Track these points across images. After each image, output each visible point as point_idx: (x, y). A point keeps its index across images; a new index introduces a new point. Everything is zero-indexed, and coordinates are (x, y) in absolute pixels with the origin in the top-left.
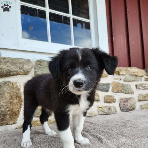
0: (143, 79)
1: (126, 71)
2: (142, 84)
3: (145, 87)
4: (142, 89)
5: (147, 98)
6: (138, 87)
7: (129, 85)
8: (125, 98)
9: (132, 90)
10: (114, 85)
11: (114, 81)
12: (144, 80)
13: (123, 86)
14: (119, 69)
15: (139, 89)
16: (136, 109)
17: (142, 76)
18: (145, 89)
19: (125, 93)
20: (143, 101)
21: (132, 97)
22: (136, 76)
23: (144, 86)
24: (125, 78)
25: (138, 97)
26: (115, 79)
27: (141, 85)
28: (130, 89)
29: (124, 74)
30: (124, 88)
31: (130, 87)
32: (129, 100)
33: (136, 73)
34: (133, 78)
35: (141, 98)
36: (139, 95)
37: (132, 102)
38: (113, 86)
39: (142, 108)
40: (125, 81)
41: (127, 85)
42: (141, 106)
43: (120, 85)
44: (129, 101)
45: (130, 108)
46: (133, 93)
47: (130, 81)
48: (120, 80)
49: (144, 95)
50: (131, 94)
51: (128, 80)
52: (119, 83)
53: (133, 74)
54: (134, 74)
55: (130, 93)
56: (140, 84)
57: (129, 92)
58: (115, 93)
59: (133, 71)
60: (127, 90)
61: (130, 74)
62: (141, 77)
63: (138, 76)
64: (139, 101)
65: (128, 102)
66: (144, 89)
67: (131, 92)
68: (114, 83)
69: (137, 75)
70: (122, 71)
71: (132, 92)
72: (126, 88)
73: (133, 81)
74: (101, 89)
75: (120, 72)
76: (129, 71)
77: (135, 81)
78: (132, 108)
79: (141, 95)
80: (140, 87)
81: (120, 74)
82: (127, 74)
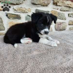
1: (62, 3)
4: (72, 17)
7: (64, 14)
8: (60, 22)
9: (65, 17)
14: (57, 1)
15: (71, 17)
16: (66, 30)
19: (60, 19)
20: (72, 25)
21: (64, 22)
22: (70, 7)
25: (69, 22)
26: (53, 8)
29: (61, 5)
30: (59, 16)
31: (64, 15)
34: (68, 9)
35: (71, 23)
36: (70, 21)
37: (64, 25)
39: (70, 29)
40: (61, 10)
41: (62, 13)
42: (70, 28)
43: (57, 13)
44: (62, 24)
45: (62, 29)
46: (66, 20)
47: (65, 11)
48: (58, 9)
50: (64, 20)
51: (63, 10)
52: (56, 12)
53: (67, 5)
54: (68, 6)
56: (71, 13)
57: (63, 19)
59: (67, 3)
60: (62, 17)
61: (65, 5)
63: (71, 8)
64: (69, 25)
70: (59, 2)
71: (65, 18)
72: (61, 15)
73: (67, 11)
75: (57, 3)
76: (64, 3)
77: (68, 11)
79: (71, 21)
80: (71, 15)
81: (58, 5)
82: (63, 5)
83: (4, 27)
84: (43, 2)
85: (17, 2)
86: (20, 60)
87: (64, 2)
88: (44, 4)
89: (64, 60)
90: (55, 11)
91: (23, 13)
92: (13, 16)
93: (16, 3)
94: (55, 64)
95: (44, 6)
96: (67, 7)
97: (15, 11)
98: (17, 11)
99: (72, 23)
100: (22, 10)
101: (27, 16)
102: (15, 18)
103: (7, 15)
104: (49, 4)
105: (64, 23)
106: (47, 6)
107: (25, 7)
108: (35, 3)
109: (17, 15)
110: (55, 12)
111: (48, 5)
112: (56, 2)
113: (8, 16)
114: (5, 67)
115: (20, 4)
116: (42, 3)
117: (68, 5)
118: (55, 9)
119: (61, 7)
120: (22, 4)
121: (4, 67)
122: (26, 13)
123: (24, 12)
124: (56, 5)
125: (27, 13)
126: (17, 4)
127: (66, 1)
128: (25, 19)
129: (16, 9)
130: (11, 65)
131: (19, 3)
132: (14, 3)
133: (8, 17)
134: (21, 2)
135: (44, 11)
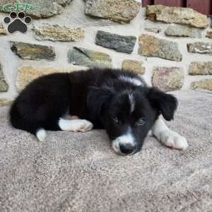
0: (204, 33)
1: (170, 13)
2: (200, 43)
3: (206, 49)
4: (199, 53)
5: (206, 70)
6: (191, 48)
7: (175, 43)
8: (164, 68)
9: (179, 53)
10: (143, 40)
11: (145, 33)
12: (207, 37)
13: (162, 44)
14: (156, 9)
15: (194, 52)
16: (182, 88)
17: (203, 28)
18: (205, 53)
19: (166, 59)
20: (198, 74)
21: (178, 66)
22: (191, 26)
23: (204, 46)
24: (168, 28)
25: (190, 67)
26: (146, 29)
27: (199, 45)
28: (177, 51)
29: (166, 20)
30: (163, 49)
31: (177, 48)
32: (171, 71)
33: (191, 21)
34: (185, 31)
35: (196, 69)
36: (192, 63)
37: (175, 76)
38: (142, 43)
39: (194, 86)
40: (167, 35)
41: (171, 42)
42: (193, 84)
43: (157, 42)
44: (170, 74)
45: (171, 86)
46: (181, 60)
47: (178, 36)
48: (158, 32)
49: (202, 64)
50: (177, 61)
51: (173, 34)
52: (155, 38)
53: (184, 21)
54: (187, 22)
55: (175, 59)
56: (196, 43)
57: (172, 57)
58: (145, 56)
59: (185, 15)
60: (170, 52)
61: (179, 21)
62: (200, 30)
63: (194, 27)
64: (191, 74)
65: (168, 75)
66: (202, 53)
67: (177, 58)
68: (143, 38)
69: (193, 24)
70: (162, 13)
71: (179, 57)
73: (183, 36)
74: (116, 47)
75: (157, 15)
76: (176, 14)
77: (187, 36)
78: (174, 87)
79: (195, 63)
80: (196, 49)
81: (158, 19)
82: (173, 21)
83: (4, 81)
84: (118, 11)
85: (45, 11)
86: (53, 177)
87: (175, 11)
88: (121, 18)
89: (178, 172)
90: (150, 36)
91: (61, 41)
92: (33, 50)
93: (41, 15)
94: (154, 184)
95: (120, 23)
96: (185, 24)
97: (38, 38)
98: (42, 35)
99: (198, 70)
100: (58, 33)
101: (72, 49)
102: (37, 57)
103: (14, 49)
104: (133, 17)
105: (177, 71)
106: (128, 22)
107: (67, 27)
108: (95, 15)
109: (45, 48)
110: (152, 38)
111: (132, 19)
112: (152, 12)
113: (19, 49)
114: (10, 199)
115: (52, 16)
116: (115, 15)
117: (185, 19)
118: (152, 31)
119: (168, 25)
120: (59, 16)
121: (7, 199)
122: (69, 41)
123: (63, 39)
124: (153, 19)
125: (72, 41)
126: (43, 17)
127: (181, 10)
128: (66, 58)
129: (41, 30)
130: (28, 191)
131: (50, 14)
132: (34, 14)
133: (18, 53)
134: (55, 12)
135: (119, 36)
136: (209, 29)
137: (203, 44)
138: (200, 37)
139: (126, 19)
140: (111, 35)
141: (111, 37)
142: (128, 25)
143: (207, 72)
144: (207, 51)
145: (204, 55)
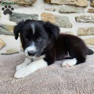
0: (86, 10)
2: (83, 16)
3: (88, 19)
4: (83, 22)
5: (90, 32)
6: (78, 20)
7: (67, 17)
9: (70, 23)
10: (44, 16)
11: (45, 11)
12: (88, 12)
13: (57, 18)
15: (80, 22)
17: (85, 7)
18: (88, 22)
20: (84, 35)
22: (76, 6)
23: (86, 18)
24: (61, 8)
25: (78, 31)
26: (46, 9)
27: (83, 17)
28: (68, 22)
29: (58, 3)
30: (58, 21)
33: (76, 3)
34: (73, 9)
35: (82, 32)
36: (79, 28)
38: (43, 18)
40: (60, 12)
41: (64, 17)
43: (53, 17)
46: (71, 27)
47: (68, 13)
48: (54, 10)
49: (87, 29)
50: (69, 28)
51: (64, 11)
53: (71, 3)
54: (73, 3)
55: (67, 26)
56: (81, 16)
57: (65, 26)
61: (67, 3)
63: (79, 6)
64: (79, 35)
66: (86, 22)
67: (69, 26)
69: (77, 4)
72: (61, 21)
73: (72, 12)
77: (75, 12)
79: (81, 28)
80: (81, 20)
81: (52, 2)
82: (63, 3)
88: (24, 3)
90: (48, 13)
95: (25, 6)
96: (72, 5)
99: (84, 32)
106: (30, 5)
110: (50, 15)
117: (71, 1)
118: (50, 10)
119: (60, 6)
124: (49, 3)
135: (26, 15)
136: (89, 7)
137: (86, 16)
138: (84, 12)
139: (29, 4)
140: (20, 14)
141: (20, 16)
142: (32, 7)
143: (90, 33)
144: (89, 21)
145: (87, 23)
